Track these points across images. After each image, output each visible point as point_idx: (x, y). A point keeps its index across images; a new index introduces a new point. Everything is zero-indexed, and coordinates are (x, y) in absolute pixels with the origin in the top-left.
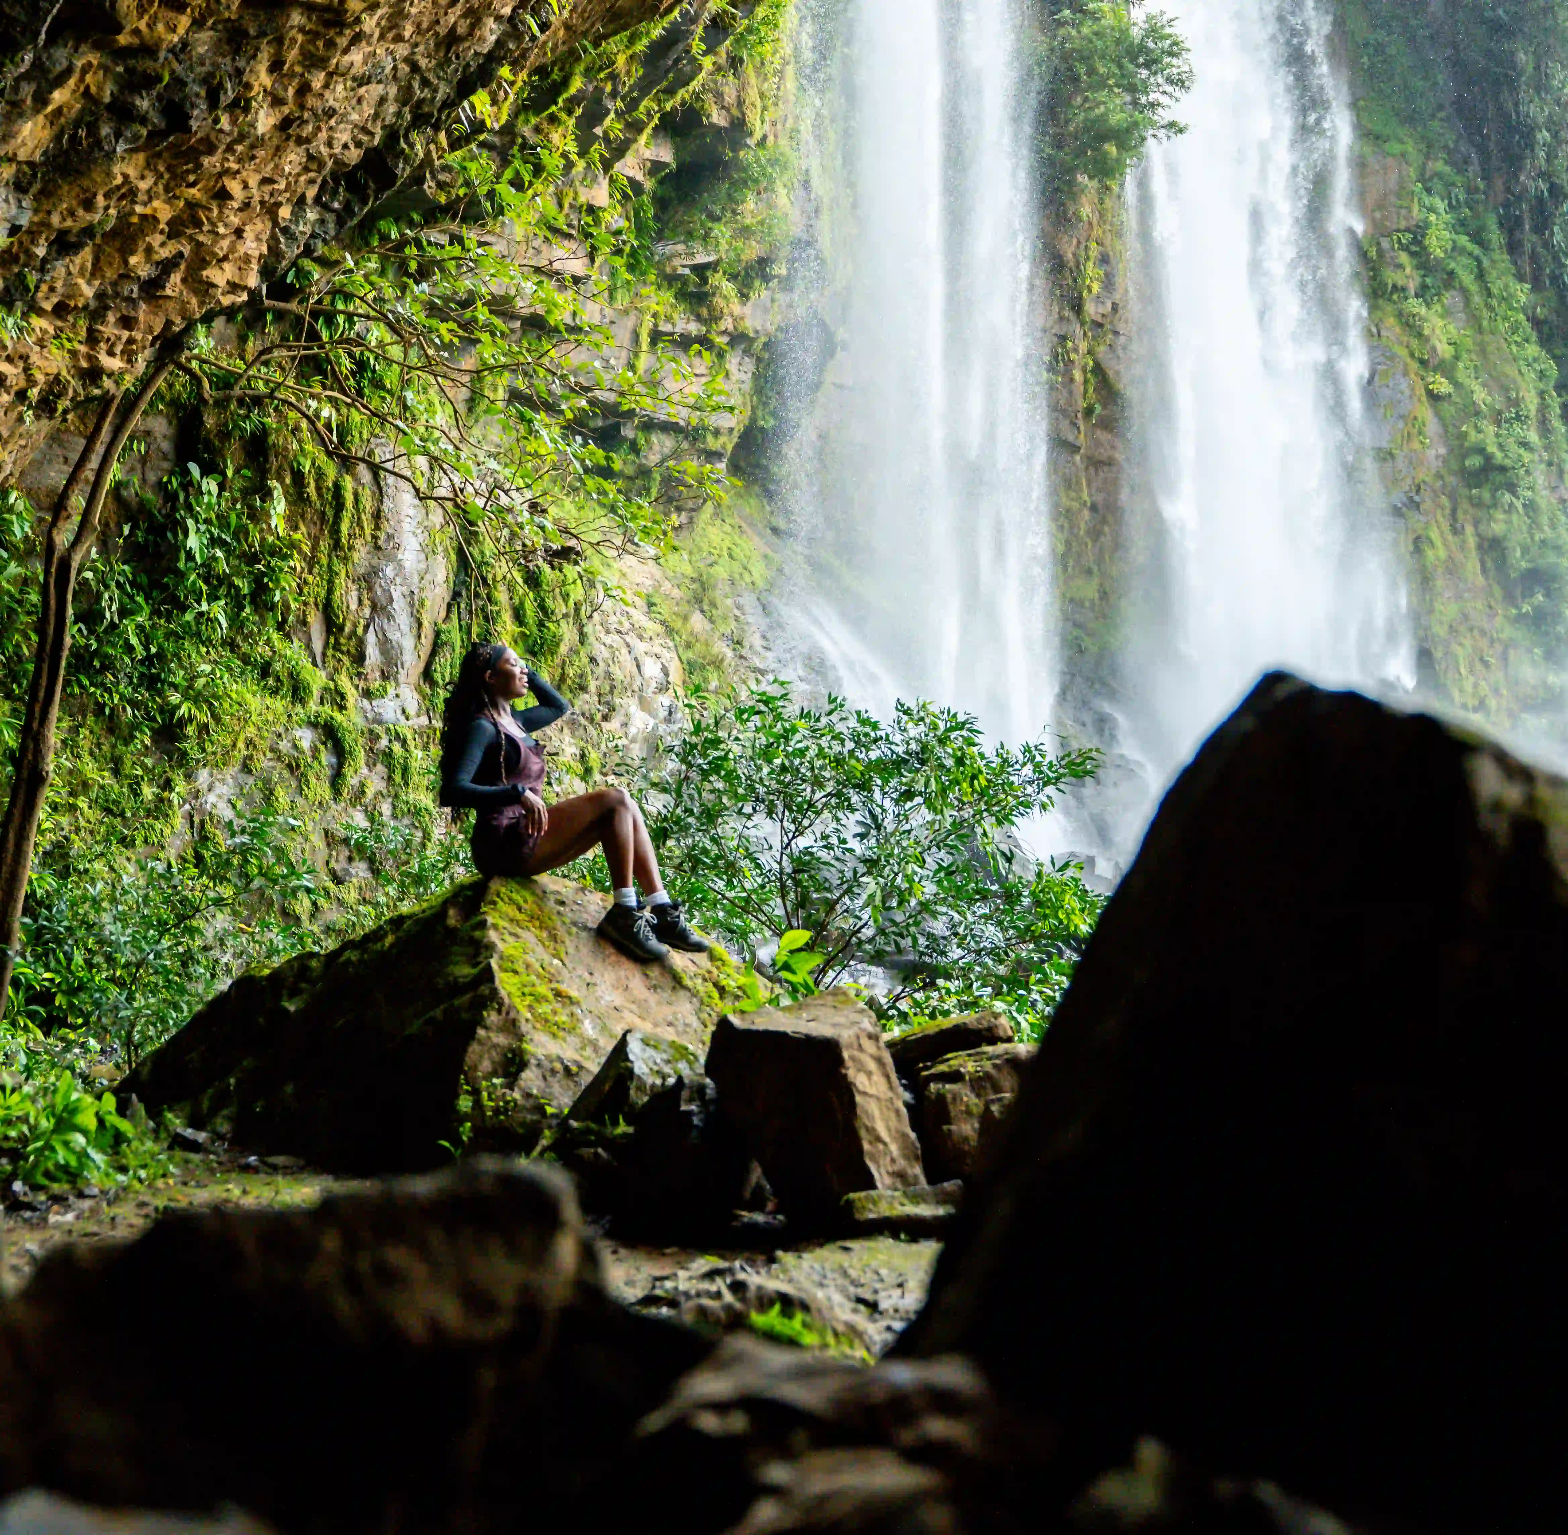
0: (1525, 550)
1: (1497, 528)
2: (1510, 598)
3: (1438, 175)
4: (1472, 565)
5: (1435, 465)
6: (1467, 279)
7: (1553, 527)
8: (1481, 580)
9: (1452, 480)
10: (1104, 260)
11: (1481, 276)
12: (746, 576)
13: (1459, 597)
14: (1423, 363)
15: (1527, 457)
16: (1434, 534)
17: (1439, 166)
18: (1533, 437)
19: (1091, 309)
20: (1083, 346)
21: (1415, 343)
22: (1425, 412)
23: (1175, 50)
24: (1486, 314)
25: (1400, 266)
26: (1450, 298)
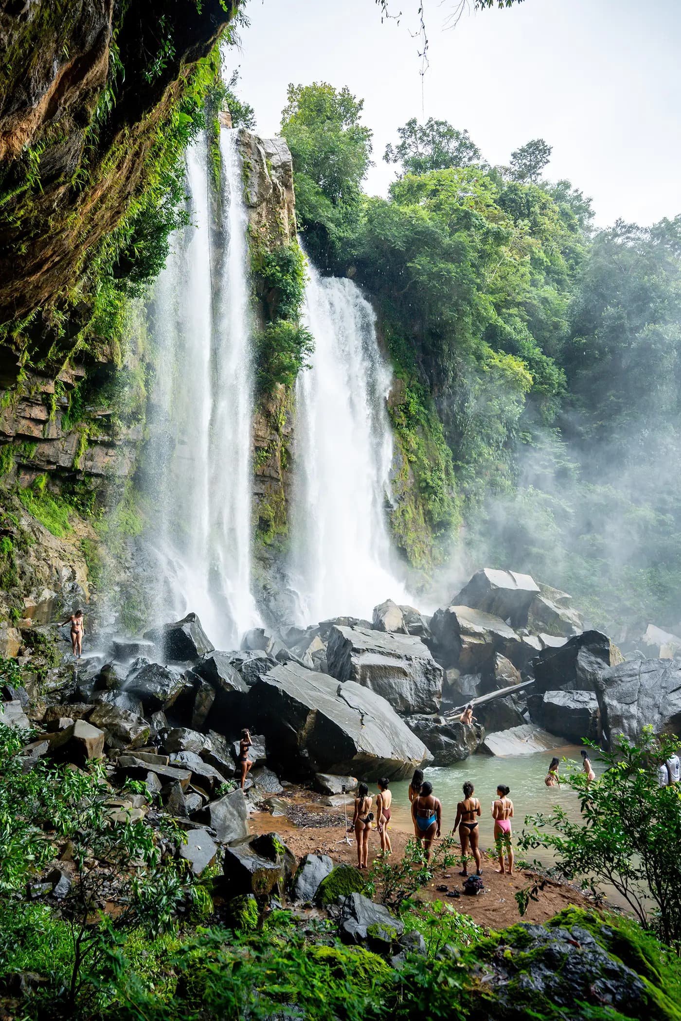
0: (439, 514)
1: (430, 507)
2: (434, 532)
3: (414, 385)
4: (421, 521)
5: (410, 485)
6: (423, 422)
7: (448, 506)
8: (424, 525)
9: (415, 490)
10: (287, 413)
11: (428, 421)
12: (132, 531)
13: (416, 531)
14: (407, 450)
15: (440, 483)
16: (409, 509)
17: (414, 382)
18: (443, 476)
19: (282, 430)
20: (280, 444)
21: (405, 444)
22: (407, 467)
23: (309, 338)
24: (429, 434)
25: (400, 417)
26: (417, 428)
